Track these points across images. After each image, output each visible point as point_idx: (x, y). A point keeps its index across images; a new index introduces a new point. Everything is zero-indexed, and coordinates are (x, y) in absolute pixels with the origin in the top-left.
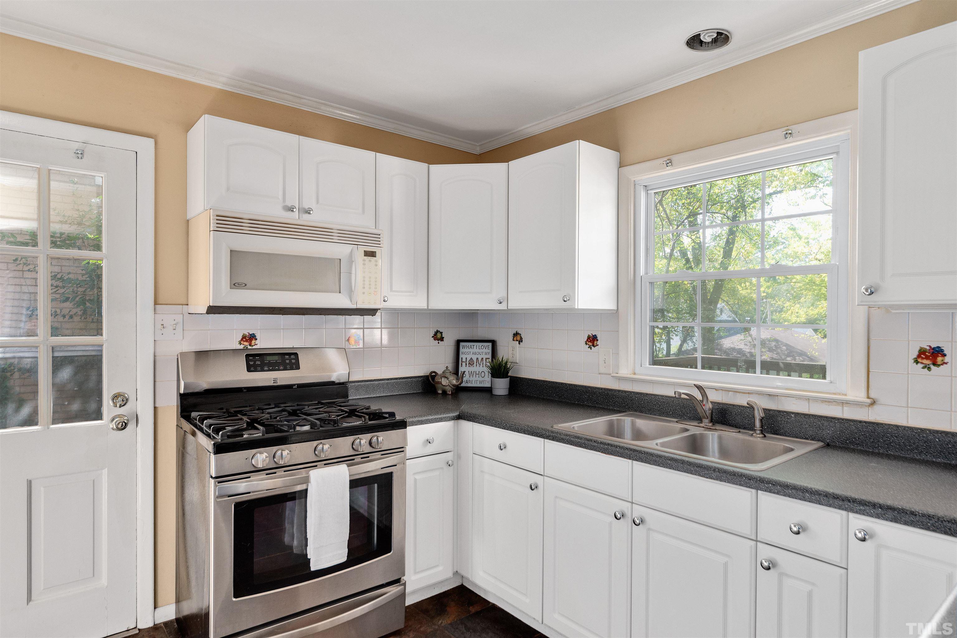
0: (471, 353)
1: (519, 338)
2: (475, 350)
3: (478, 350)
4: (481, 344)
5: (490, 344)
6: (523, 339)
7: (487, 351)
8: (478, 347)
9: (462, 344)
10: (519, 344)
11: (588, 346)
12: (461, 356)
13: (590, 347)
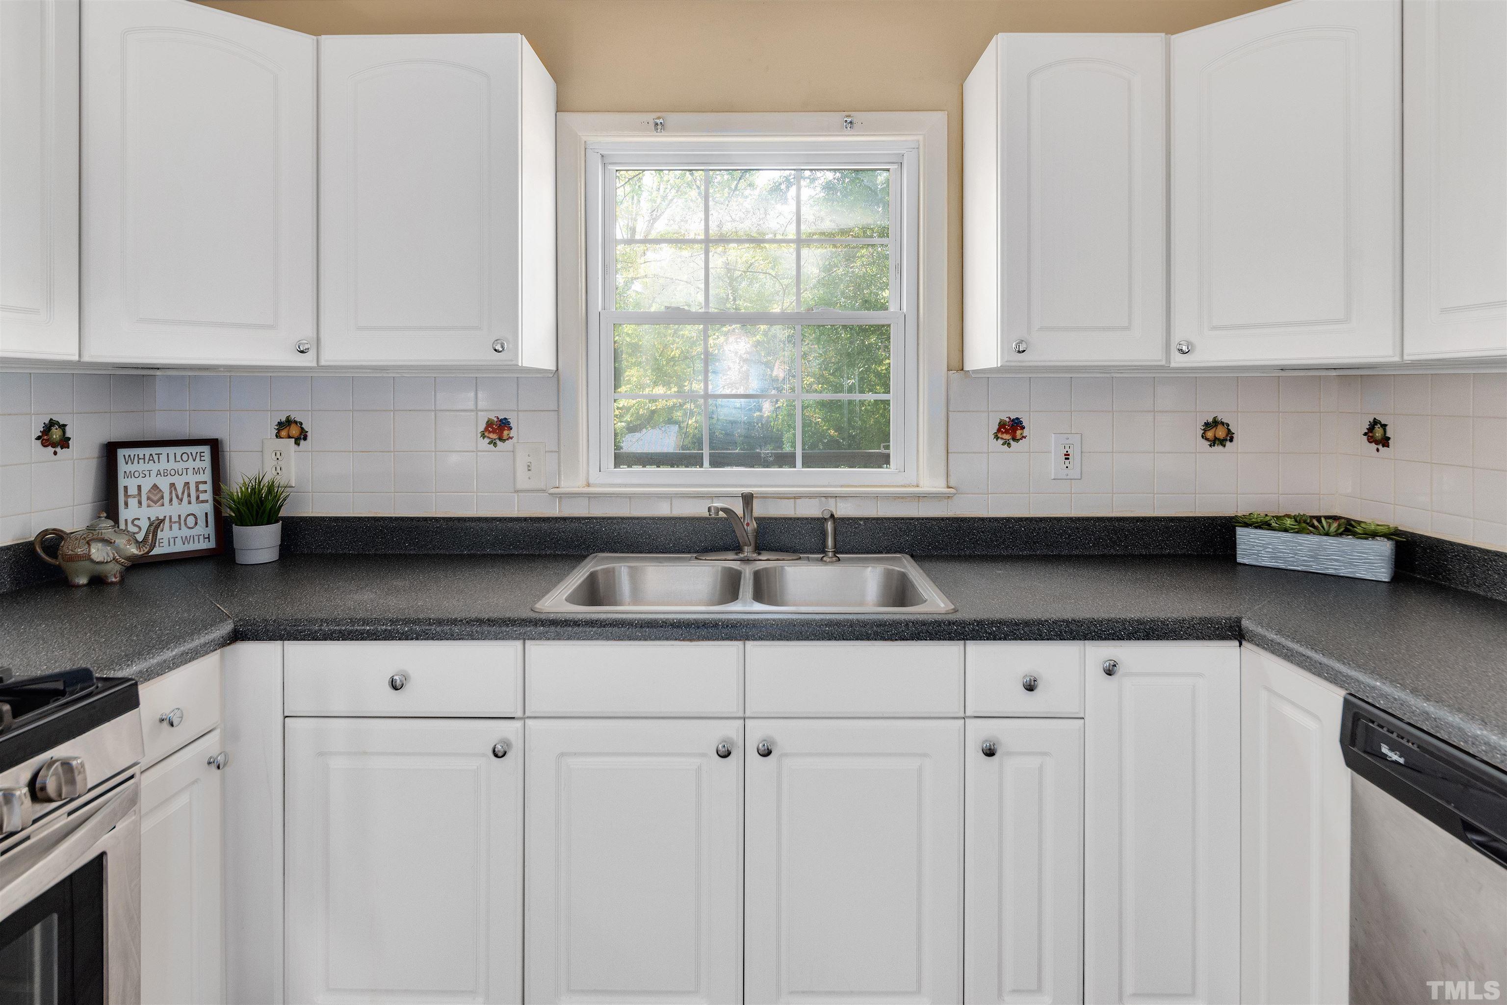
0: (154, 474)
1: (294, 431)
2: (163, 465)
3: (172, 465)
4: (179, 450)
5: (206, 450)
6: (309, 434)
7: (198, 464)
8: (172, 457)
9: (122, 453)
10: (297, 443)
11: (487, 440)
12: (122, 482)
13: (493, 443)
